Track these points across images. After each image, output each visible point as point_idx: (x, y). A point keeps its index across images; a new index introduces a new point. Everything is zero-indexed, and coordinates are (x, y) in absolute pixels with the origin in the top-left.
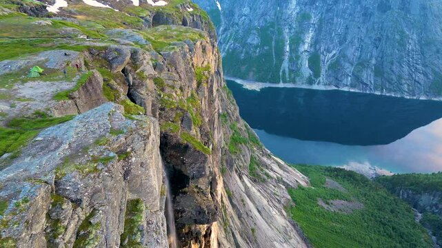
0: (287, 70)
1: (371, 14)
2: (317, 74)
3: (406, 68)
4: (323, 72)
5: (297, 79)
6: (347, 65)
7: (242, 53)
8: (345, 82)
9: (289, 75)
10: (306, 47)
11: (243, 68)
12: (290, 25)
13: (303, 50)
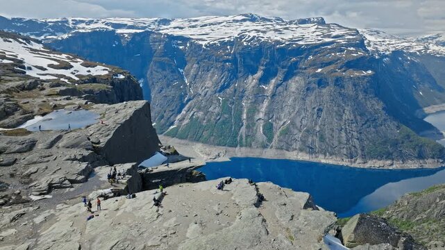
0: (244, 136)
1: (314, 89)
2: (270, 140)
3: (343, 134)
4: (276, 138)
5: (253, 144)
6: (296, 131)
7: (204, 120)
8: (294, 146)
9: (246, 139)
10: (261, 115)
11: (205, 134)
12: (247, 97)
13: (258, 118)
